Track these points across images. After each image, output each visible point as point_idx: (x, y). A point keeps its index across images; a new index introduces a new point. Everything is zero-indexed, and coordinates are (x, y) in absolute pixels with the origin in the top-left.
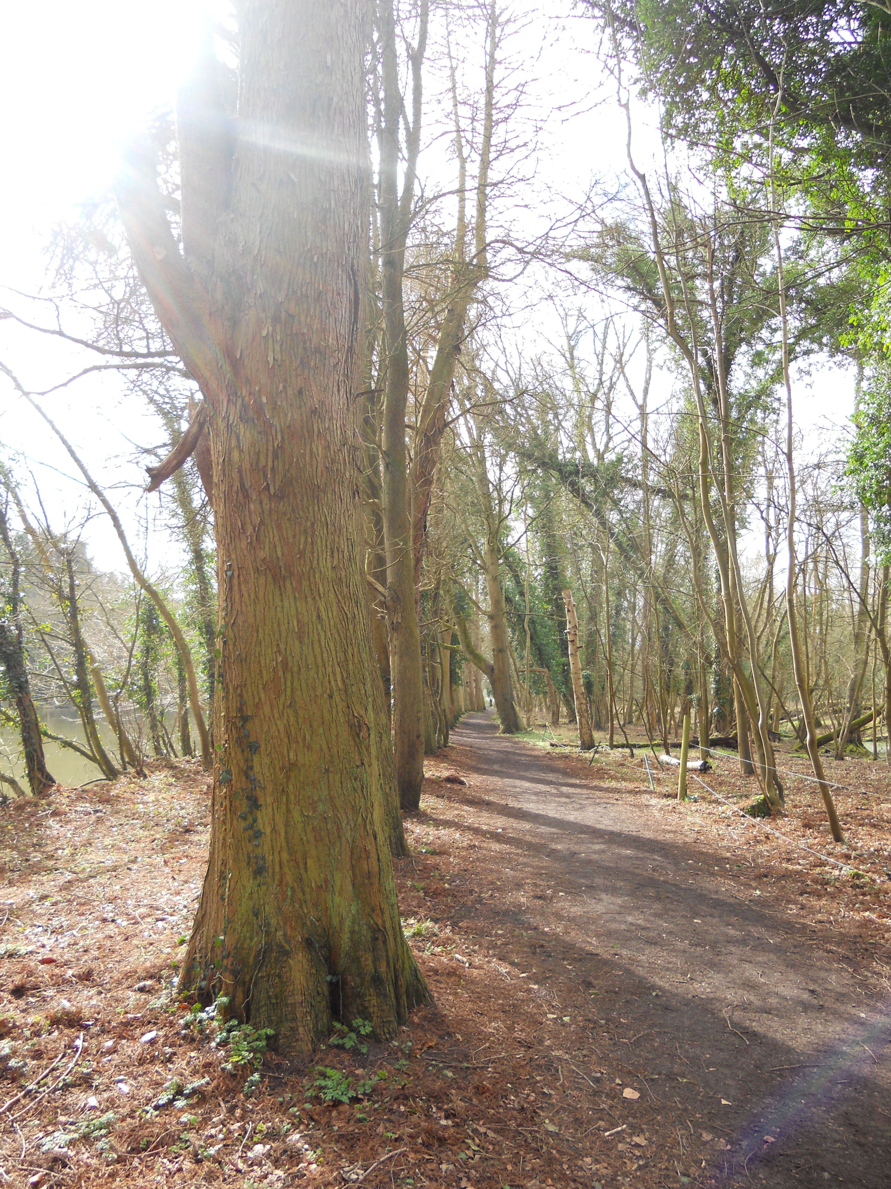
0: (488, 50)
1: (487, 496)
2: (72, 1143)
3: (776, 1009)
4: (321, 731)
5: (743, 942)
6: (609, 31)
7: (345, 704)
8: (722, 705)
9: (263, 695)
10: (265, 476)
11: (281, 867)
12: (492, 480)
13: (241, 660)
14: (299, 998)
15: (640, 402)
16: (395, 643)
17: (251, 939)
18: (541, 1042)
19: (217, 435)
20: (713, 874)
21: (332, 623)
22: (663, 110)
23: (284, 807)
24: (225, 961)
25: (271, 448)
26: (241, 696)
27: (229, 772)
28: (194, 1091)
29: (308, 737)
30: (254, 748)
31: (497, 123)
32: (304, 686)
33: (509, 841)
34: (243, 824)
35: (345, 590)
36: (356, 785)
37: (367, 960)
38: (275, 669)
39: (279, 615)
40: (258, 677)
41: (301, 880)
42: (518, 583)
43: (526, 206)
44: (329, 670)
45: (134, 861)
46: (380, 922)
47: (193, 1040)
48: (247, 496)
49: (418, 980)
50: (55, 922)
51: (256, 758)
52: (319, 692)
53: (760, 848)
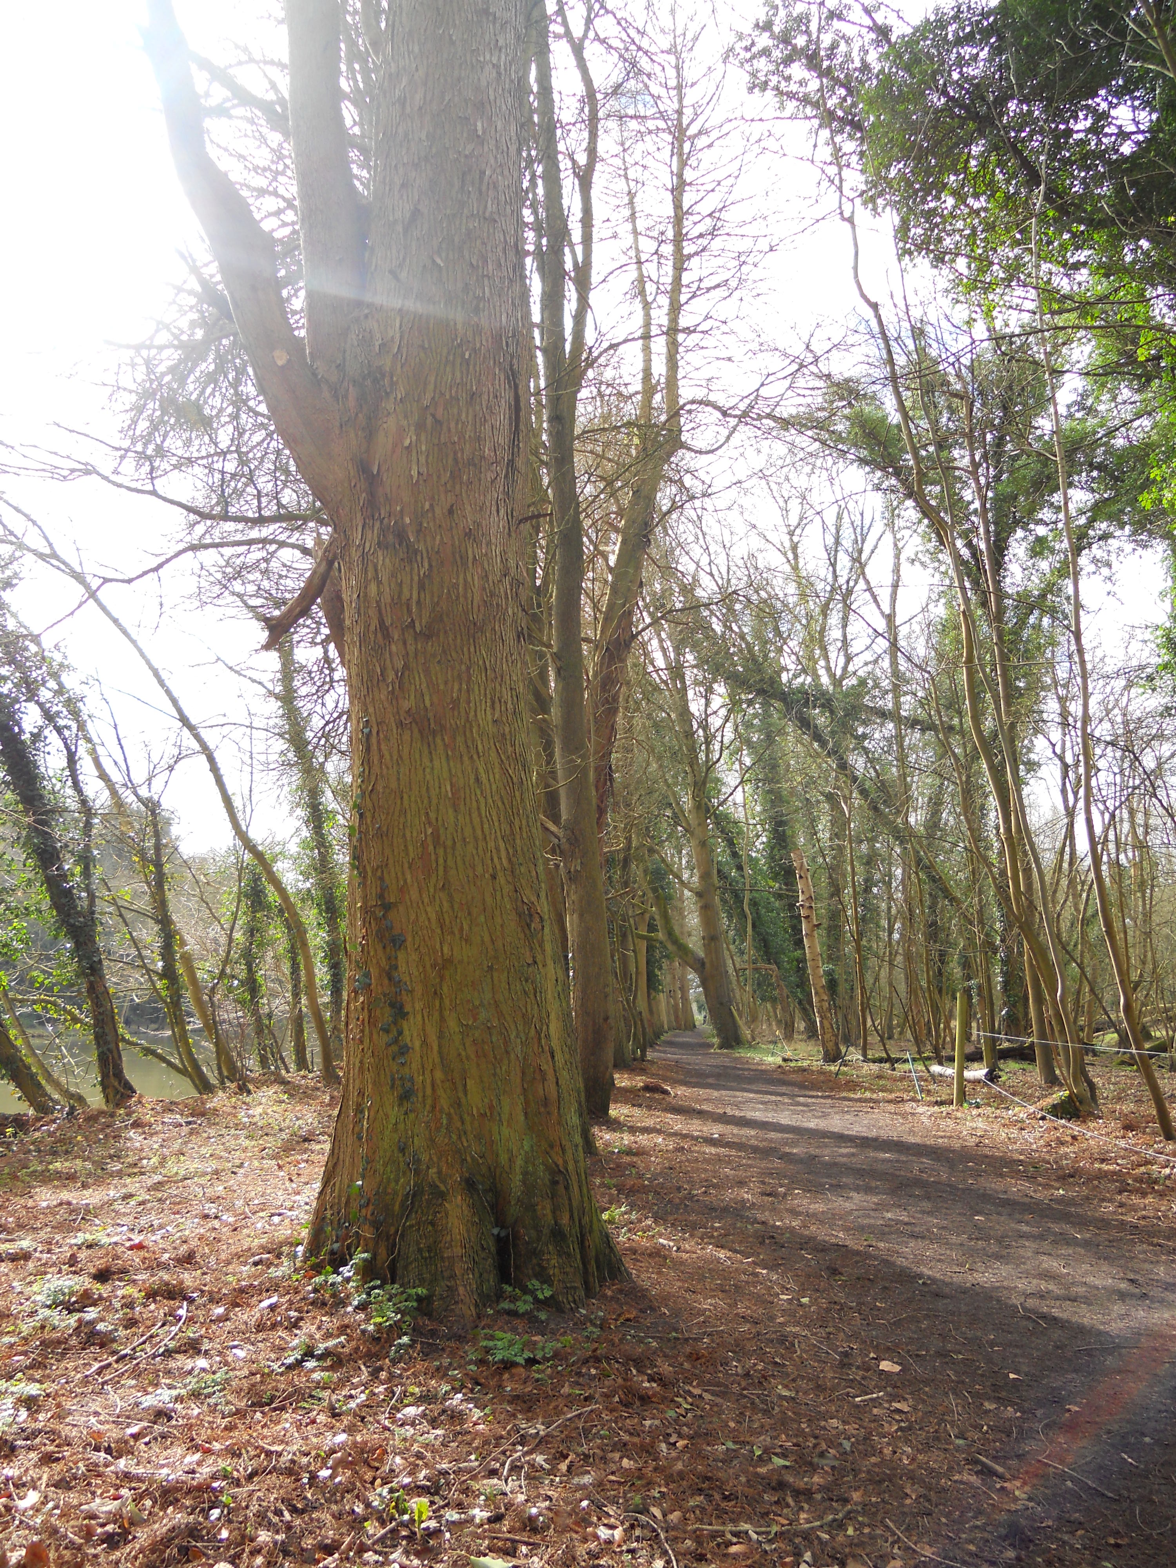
0: (675, 169)
1: (690, 734)
2: (179, 1399)
3: (1086, 1297)
4: (482, 919)
5: (1041, 1237)
6: (825, 133)
7: (512, 887)
8: (1012, 1006)
9: (409, 877)
10: (409, 611)
11: (434, 1090)
12: (697, 714)
13: (381, 835)
14: (458, 1251)
15: (887, 611)
16: (573, 897)
17: (397, 1182)
18: (772, 1318)
19: (350, 569)
20: (1002, 1175)
21: (494, 787)
22: (897, 220)
23: (436, 1015)
24: (364, 1211)
25: (416, 578)
26: (382, 879)
27: (367, 975)
28: (327, 1353)
29: (466, 927)
30: (397, 942)
31: (690, 257)
32: (460, 863)
33: (728, 1145)
34: (385, 1038)
35: (510, 749)
36: (529, 987)
37: (545, 1209)
38: (424, 844)
39: (428, 777)
40: (403, 854)
41: (459, 1105)
42: (735, 855)
43: (729, 359)
44: (491, 844)
45: (241, 1166)
46: (560, 1162)
47: (324, 1304)
48: (387, 636)
49: (611, 1248)
50: (143, 1221)
51: (401, 955)
52: (479, 870)
53: (1063, 1150)
